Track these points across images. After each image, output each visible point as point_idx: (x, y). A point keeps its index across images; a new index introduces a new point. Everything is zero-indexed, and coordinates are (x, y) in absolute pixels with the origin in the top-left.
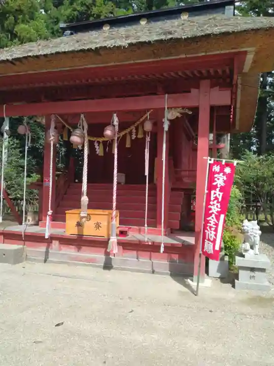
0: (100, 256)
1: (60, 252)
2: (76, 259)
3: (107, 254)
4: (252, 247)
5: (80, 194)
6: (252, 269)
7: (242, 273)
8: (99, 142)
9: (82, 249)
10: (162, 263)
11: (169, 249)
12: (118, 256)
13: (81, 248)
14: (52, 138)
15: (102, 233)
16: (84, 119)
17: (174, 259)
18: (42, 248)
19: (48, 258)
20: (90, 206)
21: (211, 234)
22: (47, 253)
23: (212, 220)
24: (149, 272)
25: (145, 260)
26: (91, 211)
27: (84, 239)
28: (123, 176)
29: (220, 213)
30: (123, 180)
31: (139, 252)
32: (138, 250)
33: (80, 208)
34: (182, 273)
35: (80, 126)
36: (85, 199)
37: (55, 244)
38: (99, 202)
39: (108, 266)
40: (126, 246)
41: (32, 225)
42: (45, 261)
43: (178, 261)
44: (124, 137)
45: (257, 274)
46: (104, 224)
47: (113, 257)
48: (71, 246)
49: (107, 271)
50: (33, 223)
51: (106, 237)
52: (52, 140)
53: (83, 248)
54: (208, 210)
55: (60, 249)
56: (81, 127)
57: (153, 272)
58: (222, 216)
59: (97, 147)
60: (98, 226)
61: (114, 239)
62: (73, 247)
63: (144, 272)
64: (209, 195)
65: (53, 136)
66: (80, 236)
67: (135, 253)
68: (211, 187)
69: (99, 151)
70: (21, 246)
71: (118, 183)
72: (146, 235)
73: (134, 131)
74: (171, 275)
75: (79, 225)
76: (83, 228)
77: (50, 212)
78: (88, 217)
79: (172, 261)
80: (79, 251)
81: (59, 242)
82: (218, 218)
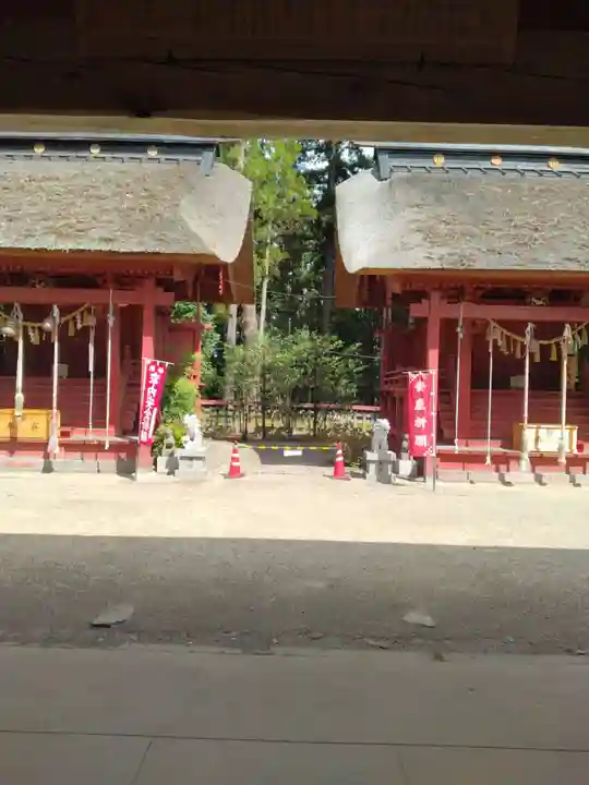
0: (37, 459)
3: (47, 456)
4: (192, 439)
6: (191, 459)
7: (182, 463)
8: (33, 328)
9: (15, 454)
10: (110, 462)
11: (115, 448)
12: (60, 457)
13: (14, 452)
15: (40, 435)
16: (18, 308)
20: (26, 406)
21: (145, 425)
23: (148, 412)
24: (94, 472)
25: (90, 460)
26: (26, 411)
27: (18, 441)
28: (66, 367)
29: (153, 407)
30: (66, 374)
31: (85, 454)
32: (83, 451)
33: (14, 407)
34: (127, 470)
36: (20, 397)
38: (37, 401)
39: (48, 469)
40: (68, 447)
43: (124, 459)
44: (67, 323)
45: (195, 462)
46: (42, 424)
47: (53, 459)
49: (46, 475)
51: (45, 438)
53: (17, 452)
54: (145, 404)
56: (15, 316)
57: (99, 471)
58: (155, 410)
59: (31, 334)
60: (34, 427)
61: (55, 440)
62: (4, 452)
63: (89, 472)
64: (146, 392)
66: (14, 439)
67: (78, 454)
68: (148, 385)
69: (34, 338)
71: (60, 377)
72: (91, 435)
73: (78, 317)
75: (12, 425)
76: (17, 429)
78: (23, 417)
79: (119, 460)
80: (11, 456)
82: (152, 411)
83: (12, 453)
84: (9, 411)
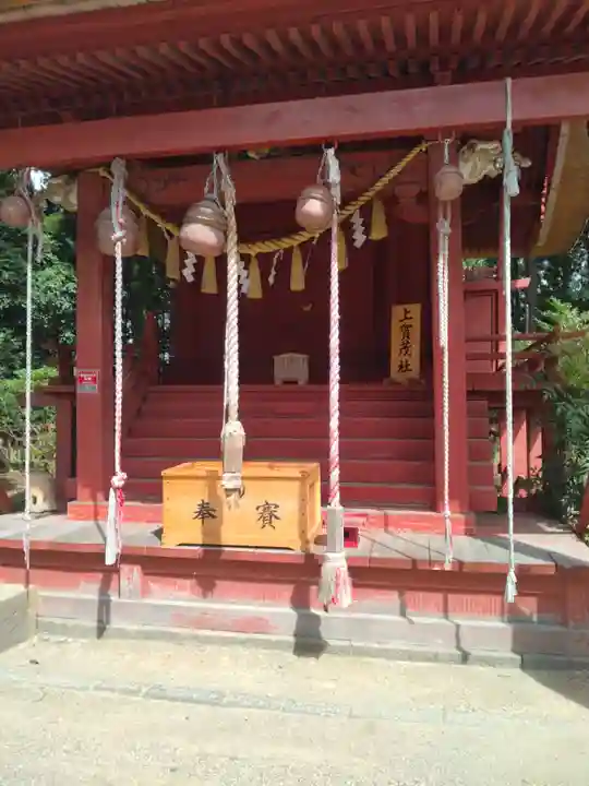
0: (278, 611)
1: (147, 601)
2: (201, 621)
5: (218, 415)
9: (216, 591)
13: (214, 585)
14: (119, 234)
15: (284, 538)
16: (224, 170)
17: (522, 613)
18: (87, 590)
19: (108, 622)
20: (250, 454)
22: (104, 605)
24: (450, 660)
25: (429, 619)
27: (223, 557)
28: (305, 361)
31: (409, 595)
32: (404, 589)
35: (211, 191)
36: (233, 431)
37: (131, 576)
39: (309, 643)
40: (366, 576)
41: (43, 514)
42: (101, 631)
43: (535, 618)
46: (288, 506)
47: (320, 613)
48: (180, 581)
49: (312, 661)
50: (46, 507)
52: (119, 239)
53: (220, 584)
55: (145, 592)
56: (215, 196)
57: (465, 658)
59: (242, 272)
60: (268, 514)
61: (341, 560)
62: (188, 583)
63: (435, 658)
65: (122, 226)
66: (212, 548)
67: (393, 598)
69: (250, 282)
70: (19, 588)
74: (523, 666)
75: (207, 513)
76: (221, 523)
77: (119, 479)
80: (205, 595)
81: (143, 568)
83: (207, 587)
84: (202, 467)
